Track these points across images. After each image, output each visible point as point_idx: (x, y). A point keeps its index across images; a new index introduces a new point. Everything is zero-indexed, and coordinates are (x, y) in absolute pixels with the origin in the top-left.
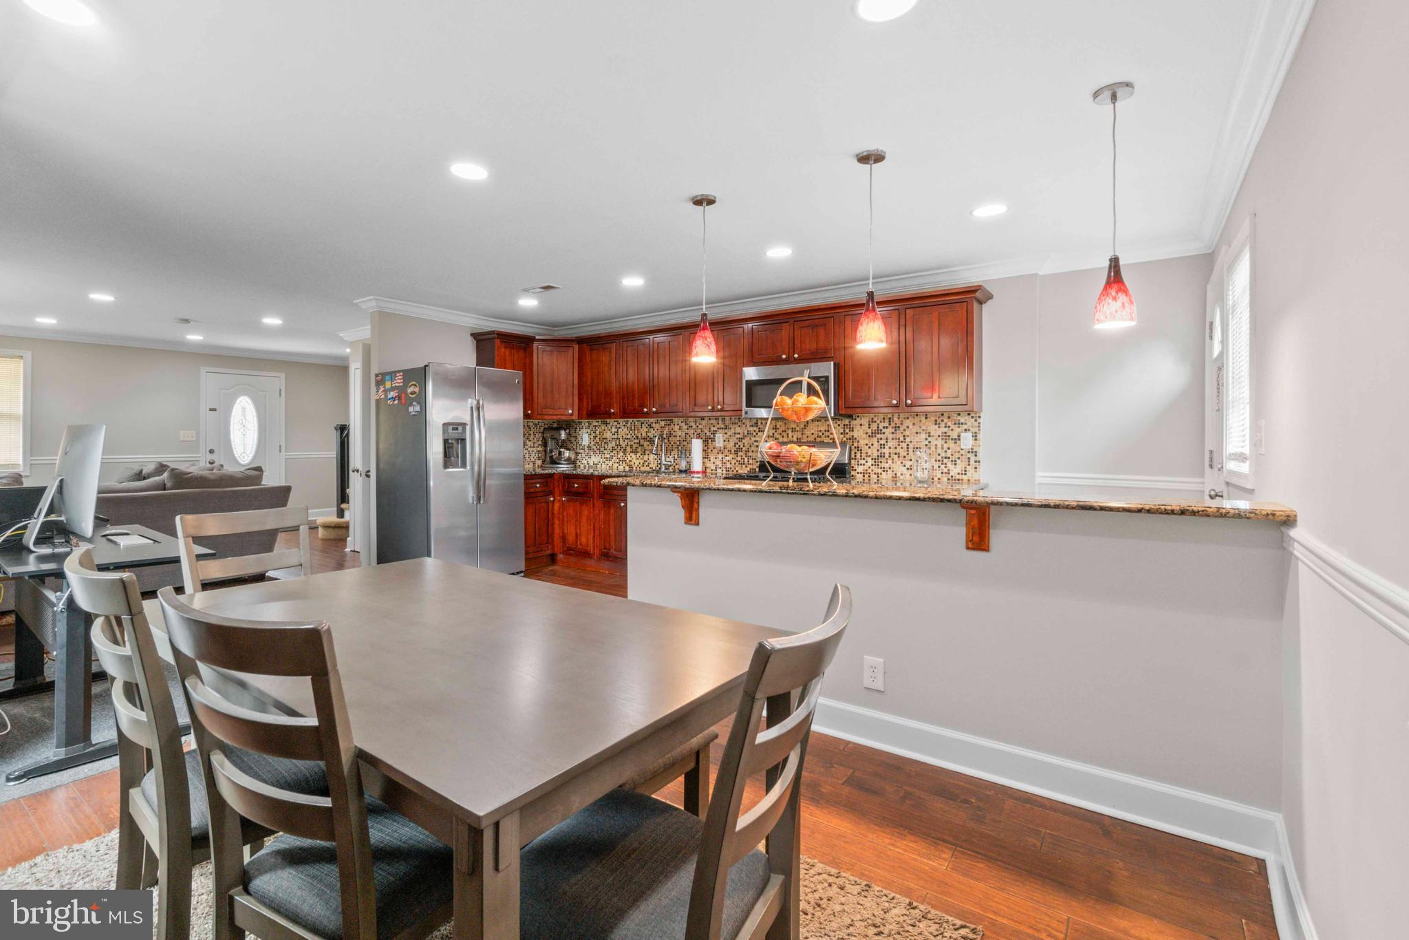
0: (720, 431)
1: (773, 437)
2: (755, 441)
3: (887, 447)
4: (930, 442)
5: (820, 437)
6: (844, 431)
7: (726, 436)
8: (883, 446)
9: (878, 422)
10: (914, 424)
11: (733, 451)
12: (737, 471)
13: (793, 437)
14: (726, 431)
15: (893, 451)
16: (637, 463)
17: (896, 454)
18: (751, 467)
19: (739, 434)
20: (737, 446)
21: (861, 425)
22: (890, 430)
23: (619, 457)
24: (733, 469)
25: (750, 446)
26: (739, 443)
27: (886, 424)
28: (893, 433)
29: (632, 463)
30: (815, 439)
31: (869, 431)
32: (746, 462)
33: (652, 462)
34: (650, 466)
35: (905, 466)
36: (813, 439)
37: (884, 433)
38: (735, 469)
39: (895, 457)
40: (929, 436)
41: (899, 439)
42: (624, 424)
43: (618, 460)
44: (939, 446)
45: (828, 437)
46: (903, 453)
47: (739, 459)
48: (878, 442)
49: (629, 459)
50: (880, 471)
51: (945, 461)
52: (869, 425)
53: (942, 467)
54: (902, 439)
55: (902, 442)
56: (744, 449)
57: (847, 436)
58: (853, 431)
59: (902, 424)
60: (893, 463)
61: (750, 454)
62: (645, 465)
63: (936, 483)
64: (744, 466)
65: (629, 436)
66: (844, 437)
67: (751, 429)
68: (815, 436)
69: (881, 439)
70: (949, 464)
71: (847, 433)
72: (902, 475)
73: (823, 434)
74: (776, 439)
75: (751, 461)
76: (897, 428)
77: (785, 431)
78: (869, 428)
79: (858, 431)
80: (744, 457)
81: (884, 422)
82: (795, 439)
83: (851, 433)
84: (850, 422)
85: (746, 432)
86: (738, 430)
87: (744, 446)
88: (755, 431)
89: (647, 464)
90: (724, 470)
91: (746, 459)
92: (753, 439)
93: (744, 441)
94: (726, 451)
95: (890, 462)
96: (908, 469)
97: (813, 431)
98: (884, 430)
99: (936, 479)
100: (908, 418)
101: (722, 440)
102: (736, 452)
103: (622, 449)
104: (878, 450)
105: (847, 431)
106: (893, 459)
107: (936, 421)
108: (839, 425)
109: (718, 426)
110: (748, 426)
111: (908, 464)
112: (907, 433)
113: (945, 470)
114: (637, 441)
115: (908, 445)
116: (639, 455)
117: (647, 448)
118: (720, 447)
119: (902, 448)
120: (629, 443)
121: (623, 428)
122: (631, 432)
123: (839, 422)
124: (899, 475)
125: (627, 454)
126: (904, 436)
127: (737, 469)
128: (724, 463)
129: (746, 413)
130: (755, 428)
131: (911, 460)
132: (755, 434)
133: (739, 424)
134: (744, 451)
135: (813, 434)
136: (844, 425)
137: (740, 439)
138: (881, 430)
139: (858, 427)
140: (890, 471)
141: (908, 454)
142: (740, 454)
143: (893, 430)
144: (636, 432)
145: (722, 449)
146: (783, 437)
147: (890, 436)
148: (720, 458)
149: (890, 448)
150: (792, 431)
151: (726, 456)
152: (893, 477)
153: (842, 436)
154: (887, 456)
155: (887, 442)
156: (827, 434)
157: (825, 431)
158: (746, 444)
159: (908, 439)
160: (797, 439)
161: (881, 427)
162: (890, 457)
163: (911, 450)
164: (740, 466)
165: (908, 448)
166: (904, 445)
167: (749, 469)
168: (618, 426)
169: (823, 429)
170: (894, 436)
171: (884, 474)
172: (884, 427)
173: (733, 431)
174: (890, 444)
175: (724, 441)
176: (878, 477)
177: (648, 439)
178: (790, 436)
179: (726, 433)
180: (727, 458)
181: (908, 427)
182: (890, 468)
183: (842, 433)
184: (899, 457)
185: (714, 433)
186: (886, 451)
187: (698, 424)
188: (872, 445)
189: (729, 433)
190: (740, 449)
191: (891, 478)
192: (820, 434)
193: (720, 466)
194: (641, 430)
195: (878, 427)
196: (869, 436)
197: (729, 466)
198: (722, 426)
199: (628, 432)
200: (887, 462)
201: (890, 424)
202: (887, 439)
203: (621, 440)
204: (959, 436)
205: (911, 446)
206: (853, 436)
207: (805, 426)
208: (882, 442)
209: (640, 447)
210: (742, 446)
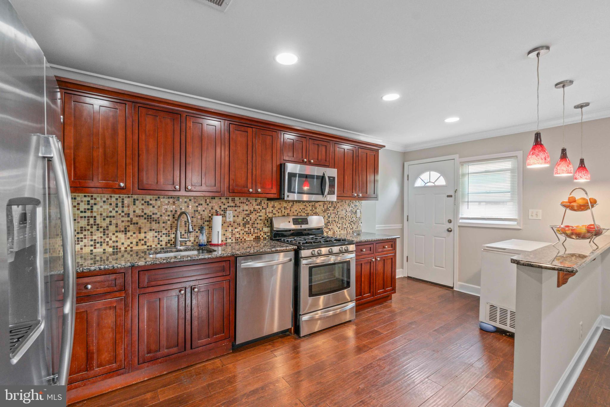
0: (230, 208)
1: (272, 213)
2: (259, 216)
3: (331, 217)
4: (346, 214)
5: (300, 212)
6: (312, 209)
7: (236, 212)
8: (329, 217)
9: (327, 204)
10: (341, 206)
11: (241, 224)
12: (245, 239)
13: (285, 212)
14: (236, 208)
15: (333, 219)
16: (128, 242)
17: (334, 221)
18: (256, 235)
19: (247, 211)
20: (245, 220)
21: (320, 205)
22: (332, 208)
23: (94, 237)
24: (241, 238)
25: (256, 220)
26: (247, 218)
27: (330, 205)
28: (333, 210)
29: (119, 244)
30: (297, 214)
31: (323, 209)
32: (252, 231)
33: (151, 239)
34: (148, 244)
35: (338, 227)
36: (296, 214)
37: (330, 210)
38: (243, 238)
39: (334, 222)
40: (346, 212)
41: (335, 213)
42: (105, 199)
43: (92, 243)
44: (350, 216)
45: (304, 212)
46: (337, 220)
47: (247, 229)
48: (327, 215)
49: (114, 238)
50: (327, 230)
51: (352, 223)
52: (324, 205)
53: (351, 226)
54: (337, 213)
55: (337, 215)
56: (251, 222)
57: (314, 212)
58: (316, 209)
59: (336, 205)
60: (333, 225)
61: (256, 225)
62: (140, 244)
63: (348, 234)
64: (250, 235)
65: (114, 213)
66: (312, 212)
67: (257, 207)
68: (297, 212)
69: (328, 213)
70: (353, 224)
71: (314, 210)
72: (336, 231)
73: (302, 211)
74: (274, 214)
75: (256, 231)
76: (335, 207)
77: (280, 209)
78: (323, 207)
79: (319, 209)
80: (250, 228)
81: (330, 204)
82: (286, 214)
83: (315, 210)
84: (315, 204)
85: (252, 209)
86: (246, 208)
87: (251, 220)
88: (259, 209)
89: (143, 242)
90: (234, 239)
91: (252, 230)
92: (258, 214)
93: (250, 216)
94: (236, 224)
95: (332, 225)
96: (339, 228)
97: (296, 209)
98: (330, 209)
99: (348, 232)
100: (339, 202)
101: (232, 216)
102: (244, 225)
103: (101, 230)
104: (327, 219)
105: (313, 209)
106: (333, 224)
107: (348, 204)
108: (310, 205)
109: (229, 205)
110: (254, 205)
111: (339, 225)
112: (338, 210)
113: (351, 228)
114: (129, 219)
115: (339, 216)
116: (129, 234)
117: (143, 226)
118: (230, 222)
119: (337, 218)
120: (114, 222)
121: (102, 204)
122: (117, 209)
123: (310, 204)
124: (335, 231)
125: (111, 234)
126: (338, 212)
127: (245, 237)
128: (233, 234)
129: (288, 196)
130: (259, 207)
131: (340, 224)
132: (259, 211)
133: (247, 203)
134: (251, 224)
135: (296, 211)
136: (312, 205)
137: (248, 215)
138: (328, 208)
139: (319, 207)
140: (332, 230)
141: (339, 221)
142: (247, 226)
143: (333, 209)
144: (126, 209)
145: (232, 223)
146: (279, 213)
147: (332, 212)
148: (230, 230)
149: (332, 218)
150: (284, 209)
151: (236, 228)
152: (333, 233)
153: (311, 212)
154: (331, 222)
155: (331, 215)
156: (303, 210)
157: (303, 209)
158: (252, 218)
159: (339, 213)
160: (287, 214)
161: (328, 207)
162: (332, 222)
163: (340, 219)
164: (247, 235)
165: (339, 218)
166: (337, 216)
167: (254, 237)
168: (92, 202)
169: (302, 208)
170: (334, 211)
171: (329, 231)
172: (330, 207)
173: (241, 208)
174: (332, 216)
175: (234, 216)
176: (327, 234)
177: (146, 216)
178: (283, 212)
179: (236, 210)
180: (236, 230)
181: (339, 207)
182: (332, 229)
183: (311, 210)
184: (335, 222)
185: (225, 210)
186: (330, 219)
187: (208, 203)
188: (325, 216)
189: (239, 210)
190: (248, 223)
191: (332, 234)
192: (300, 211)
193: (230, 236)
194: (135, 207)
195: (327, 207)
196: (324, 212)
197: (238, 236)
198: (233, 204)
199: (111, 209)
200: (331, 226)
201: (332, 206)
202: (331, 213)
203: (98, 218)
204: (356, 211)
205: (340, 217)
206: (316, 212)
207: (292, 205)
208: (329, 215)
209: (132, 226)
210: (249, 220)
